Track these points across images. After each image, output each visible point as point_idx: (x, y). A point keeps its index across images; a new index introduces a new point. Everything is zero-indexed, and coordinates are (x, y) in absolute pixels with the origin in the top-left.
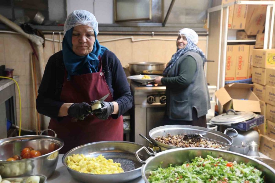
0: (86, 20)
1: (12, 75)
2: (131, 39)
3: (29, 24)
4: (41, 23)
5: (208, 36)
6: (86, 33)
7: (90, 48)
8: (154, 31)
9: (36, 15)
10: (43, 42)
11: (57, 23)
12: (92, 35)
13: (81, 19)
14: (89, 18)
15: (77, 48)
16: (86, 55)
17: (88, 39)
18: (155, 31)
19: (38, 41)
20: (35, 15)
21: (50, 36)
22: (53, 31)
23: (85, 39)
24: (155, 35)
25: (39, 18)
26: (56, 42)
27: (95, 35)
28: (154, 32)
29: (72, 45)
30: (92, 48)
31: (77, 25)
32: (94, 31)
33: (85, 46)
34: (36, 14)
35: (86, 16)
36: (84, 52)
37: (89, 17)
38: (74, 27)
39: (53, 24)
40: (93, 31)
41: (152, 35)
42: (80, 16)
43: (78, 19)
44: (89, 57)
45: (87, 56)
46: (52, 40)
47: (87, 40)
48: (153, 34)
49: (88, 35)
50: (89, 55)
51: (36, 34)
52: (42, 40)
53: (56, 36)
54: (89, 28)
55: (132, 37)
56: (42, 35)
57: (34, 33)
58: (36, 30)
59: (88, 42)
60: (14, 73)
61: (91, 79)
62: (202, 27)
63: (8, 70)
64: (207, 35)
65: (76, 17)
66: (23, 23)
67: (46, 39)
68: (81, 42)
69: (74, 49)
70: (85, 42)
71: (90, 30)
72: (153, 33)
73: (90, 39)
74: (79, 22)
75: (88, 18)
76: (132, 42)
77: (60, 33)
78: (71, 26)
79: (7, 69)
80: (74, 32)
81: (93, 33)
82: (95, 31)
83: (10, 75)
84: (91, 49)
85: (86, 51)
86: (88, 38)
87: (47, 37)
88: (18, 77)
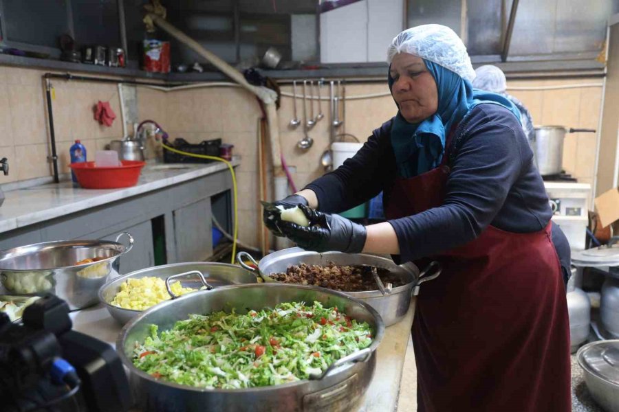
1: (230, 154)
3: (256, 69)
4: (275, 66)
5: (605, 78)
9: (267, 53)
10: (275, 99)
11: (303, 65)
19: (269, 96)
20: (265, 53)
21: (289, 88)
22: (295, 79)
25: (272, 57)
26: (298, 98)
34: (266, 50)
39: (296, 66)
46: (291, 94)
51: (266, 85)
52: (274, 95)
53: (298, 88)
56: (275, 87)
57: (262, 84)
58: (267, 78)
60: (234, 151)
62: (592, 59)
63: (225, 147)
64: (602, 76)
66: (248, 68)
67: (282, 93)
77: (305, 82)
79: (225, 145)
83: (227, 153)
87: (285, 90)
88: (239, 157)
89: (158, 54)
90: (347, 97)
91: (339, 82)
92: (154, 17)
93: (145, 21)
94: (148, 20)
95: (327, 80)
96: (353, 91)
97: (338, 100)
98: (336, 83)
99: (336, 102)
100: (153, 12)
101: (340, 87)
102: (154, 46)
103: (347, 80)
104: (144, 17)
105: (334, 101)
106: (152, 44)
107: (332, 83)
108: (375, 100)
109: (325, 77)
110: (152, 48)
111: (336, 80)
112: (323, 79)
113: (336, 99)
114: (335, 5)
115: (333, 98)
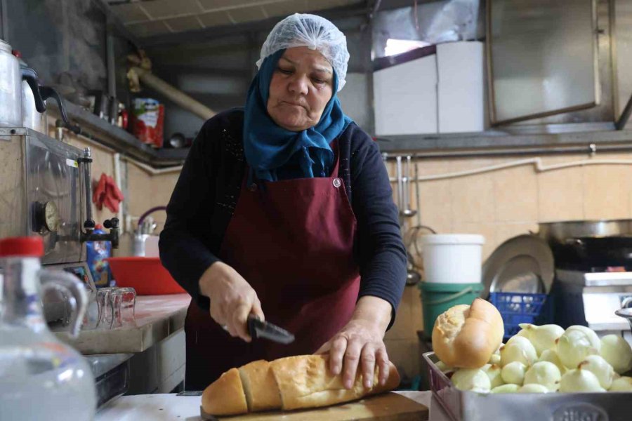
0: (321, 36)
2: (534, 164)
6: (312, 71)
7: (313, 114)
8: (594, 140)
12: (326, 82)
13: (309, 31)
14: (329, 34)
15: (279, 105)
16: (299, 129)
17: (314, 89)
18: (598, 140)
23: (304, 85)
24: (599, 151)
27: (333, 83)
28: (596, 144)
29: (268, 95)
30: (318, 115)
31: (295, 45)
32: (334, 71)
33: (299, 105)
35: (322, 28)
36: (293, 121)
37: (330, 31)
38: (285, 49)
40: (331, 71)
41: (589, 152)
42: (309, 25)
43: (301, 31)
44: (306, 136)
45: (301, 132)
47: (309, 89)
48: (594, 150)
49: (316, 78)
50: (306, 131)
54: (322, 61)
55: (538, 160)
59: (310, 96)
61: (309, 192)
65: (298, 25)
68: (292, 92)
69: (271, 106)
70: (303, 94)
71: (323, 68)
72: (593, 146)
73: (318, 89)
74: (302, 39)
75: (327, 33)
76: (538, 171)
78: (279, 43)
80: (283, 63)
81: (329, 76)
82: (336, 71)
84: (316, 118)
85: (300, 119)
86: (314, 85)
89: (155, 119)
90: (421, 177)
91: (409, 158)
92: (141, 72)
93: (129, 75)
94: (133, 75)
95: (393, 155)
96: (428, 169)
97: (407, 181)
98: (404, 159)
99: (405, 184)
100: (139, 66)
101: (410, 165)
102: (150, 107)
103: (419, 154)
104: (127, 71)
105: (403, 182)
106: (147, 104)
107: (399, 159)
108: (456, 181)
109: (388, 152)
110: (146, 110)
111: (405, 155)
112: (386, 155)
113: (405, 180)
114: (392, 62)
115: (400, 178)
